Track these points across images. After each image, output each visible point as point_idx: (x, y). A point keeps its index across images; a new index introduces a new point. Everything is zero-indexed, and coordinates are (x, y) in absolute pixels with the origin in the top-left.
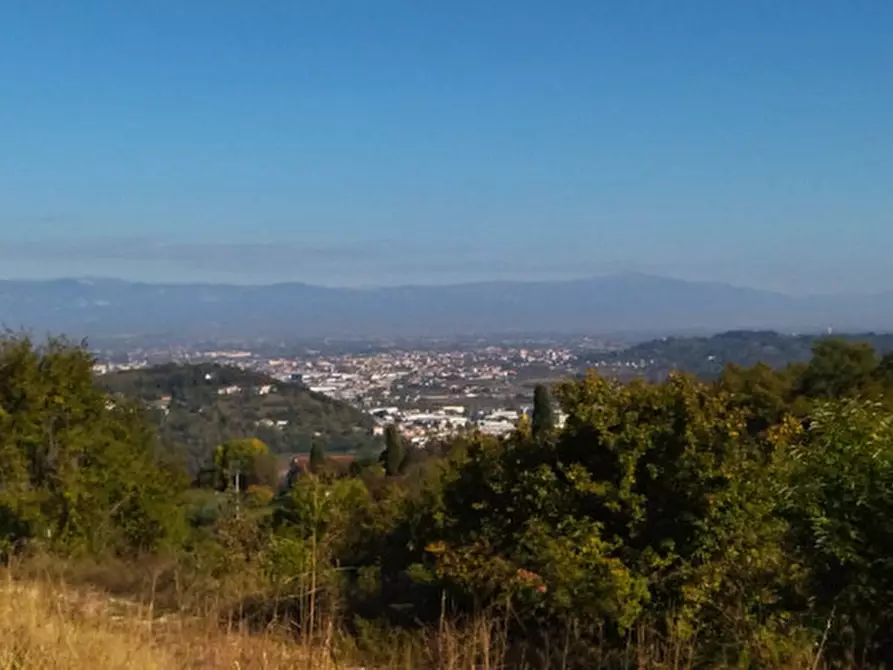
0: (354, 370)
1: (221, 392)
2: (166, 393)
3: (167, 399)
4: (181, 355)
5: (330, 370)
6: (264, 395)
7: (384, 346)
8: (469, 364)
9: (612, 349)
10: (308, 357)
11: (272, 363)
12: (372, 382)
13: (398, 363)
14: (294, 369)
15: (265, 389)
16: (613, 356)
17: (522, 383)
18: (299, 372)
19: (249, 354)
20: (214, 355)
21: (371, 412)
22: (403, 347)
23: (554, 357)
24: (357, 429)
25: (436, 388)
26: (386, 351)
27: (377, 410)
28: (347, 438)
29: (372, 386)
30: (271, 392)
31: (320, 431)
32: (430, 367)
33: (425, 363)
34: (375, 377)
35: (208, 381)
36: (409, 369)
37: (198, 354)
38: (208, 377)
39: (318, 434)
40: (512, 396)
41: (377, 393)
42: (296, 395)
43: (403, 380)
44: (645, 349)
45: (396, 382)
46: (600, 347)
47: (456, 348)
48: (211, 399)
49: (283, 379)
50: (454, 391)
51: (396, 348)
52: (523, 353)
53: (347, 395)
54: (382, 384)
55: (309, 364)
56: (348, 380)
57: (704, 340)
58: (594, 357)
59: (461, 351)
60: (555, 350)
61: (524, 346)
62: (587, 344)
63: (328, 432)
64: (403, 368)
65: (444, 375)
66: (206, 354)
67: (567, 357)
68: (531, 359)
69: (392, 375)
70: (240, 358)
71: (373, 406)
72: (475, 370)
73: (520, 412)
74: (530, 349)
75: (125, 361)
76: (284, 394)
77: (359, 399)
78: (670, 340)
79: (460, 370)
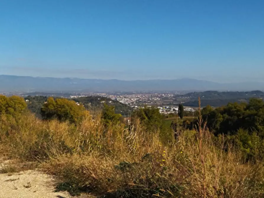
0: (127, 98)
1: (101, 102)
2: (90, 102)
3: (90, 103)
4: (91, 94)
5: (122, 98)
6: (110, 103)
7: (134, 93)
8: (152, 97)
9: (182, 94)
10: (117, 95)
11: (110, 96)
12: (132, 100)
13: (137, 96)
14: (116, 97)
15: (110, 102)
16: (182, 96)
17: (163, 101)
18: (116, 98)
19: (105, 94)
20: (98, 94)
21: (132, 107)
22: (138, 93)
23: (170, 95)
24: (129, 110)
25: (145, 102)
26: (134, 94)
27: (133, 106)
28: (127, 112)
29: (132, 101)
30: (112, 102)
31: (122, 111)
32: (144, 98)
33: (142, 96)
34: (132, 99)
35: (99, 100)
36: (139, 98)
37: (95, 94)
38: (99, 99)
39: (121, 111)
40: (161, 104)
41: (132, 103)
42: (117, 103)
43: (138, 100)
44: (189, 94)
45: (137, 100)
46: (179, 94)
47: (149, 93)
48: (99, 104)
49: (113, 99)
50: (149, 103)
51: (136, 93)
52: (163, 95)
53: (127, 103)
54: (133, 101)
55: (118, 96)
56: (127, 100)
57: (201, 93)
58: (178, 96)
59: (150, 94)
60: (170, 94)
61: (163, 93)
62: (176, 93)
63: (124, 111)
64: (138, 97)
65: (147, 99)
66: (97, 94)
67: (172, 96)
68: (165, 96)
69: (135, 99)
70: (103, 95)
71: (132, 106)
72: (153, 98)
73: (163, 107)
74: (165, 94)
75: (80, 95)
76: (114, 103)
77: (129, 104)
78: (195, 92)
79: (150, 98)
